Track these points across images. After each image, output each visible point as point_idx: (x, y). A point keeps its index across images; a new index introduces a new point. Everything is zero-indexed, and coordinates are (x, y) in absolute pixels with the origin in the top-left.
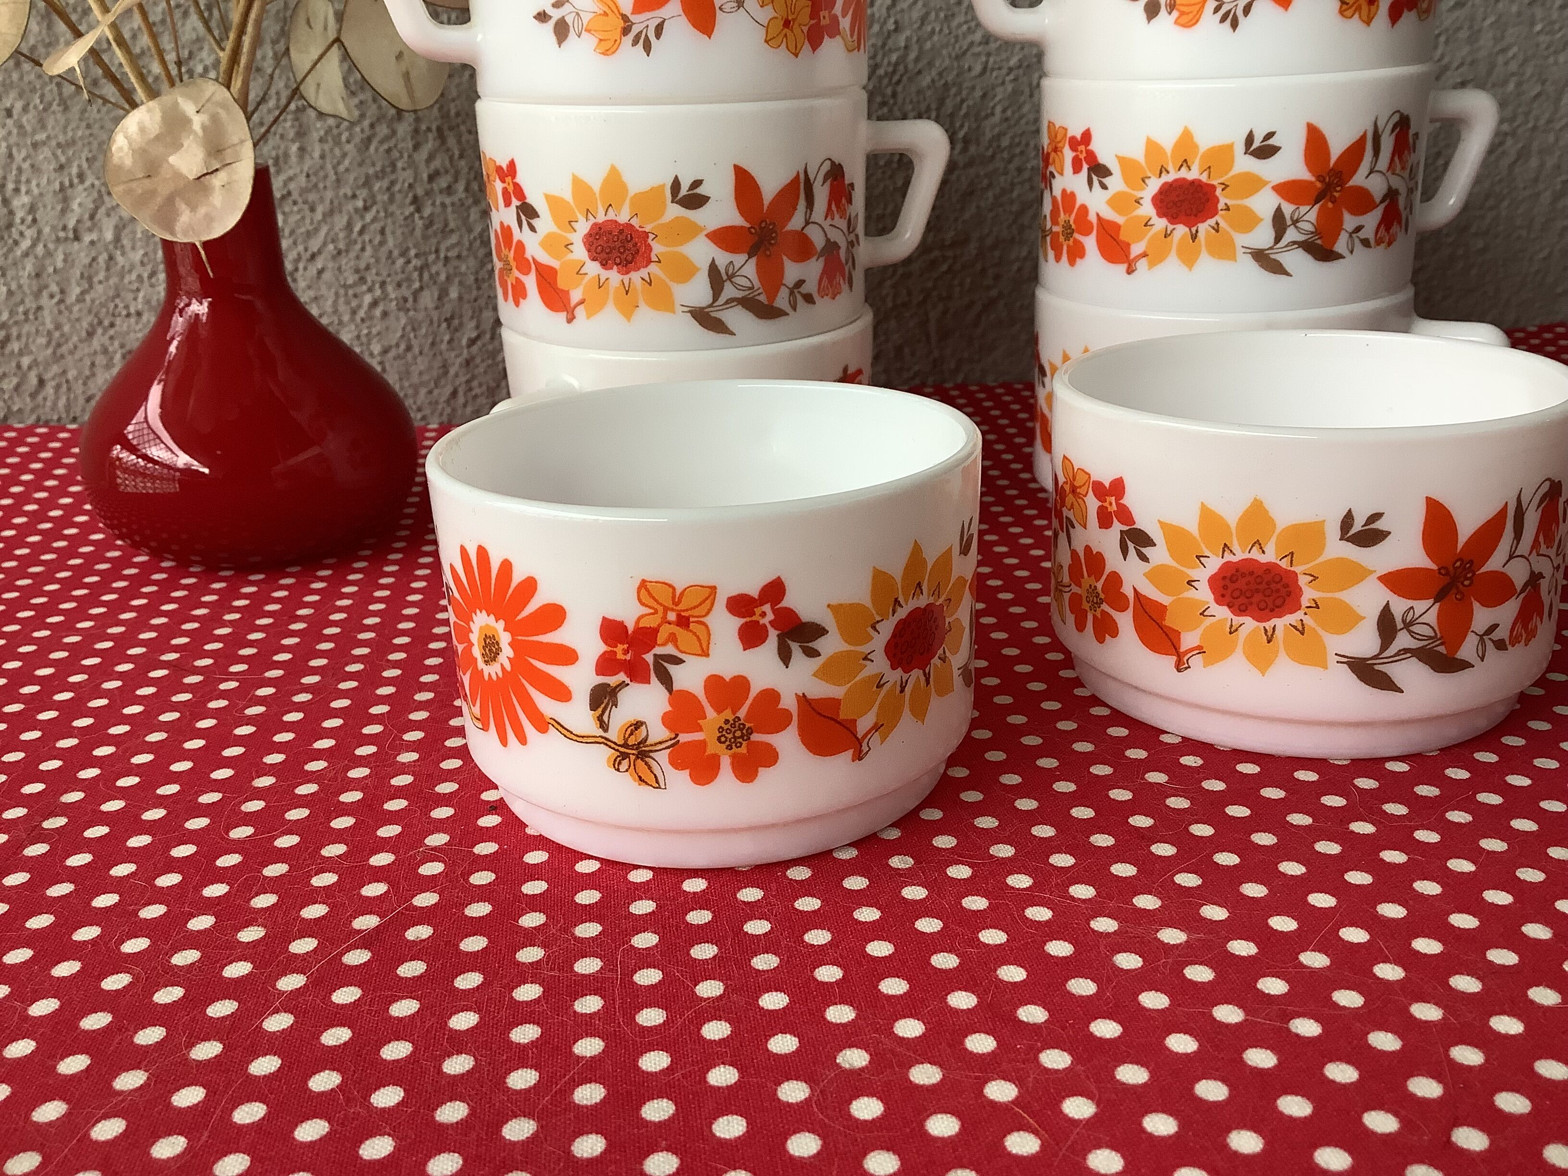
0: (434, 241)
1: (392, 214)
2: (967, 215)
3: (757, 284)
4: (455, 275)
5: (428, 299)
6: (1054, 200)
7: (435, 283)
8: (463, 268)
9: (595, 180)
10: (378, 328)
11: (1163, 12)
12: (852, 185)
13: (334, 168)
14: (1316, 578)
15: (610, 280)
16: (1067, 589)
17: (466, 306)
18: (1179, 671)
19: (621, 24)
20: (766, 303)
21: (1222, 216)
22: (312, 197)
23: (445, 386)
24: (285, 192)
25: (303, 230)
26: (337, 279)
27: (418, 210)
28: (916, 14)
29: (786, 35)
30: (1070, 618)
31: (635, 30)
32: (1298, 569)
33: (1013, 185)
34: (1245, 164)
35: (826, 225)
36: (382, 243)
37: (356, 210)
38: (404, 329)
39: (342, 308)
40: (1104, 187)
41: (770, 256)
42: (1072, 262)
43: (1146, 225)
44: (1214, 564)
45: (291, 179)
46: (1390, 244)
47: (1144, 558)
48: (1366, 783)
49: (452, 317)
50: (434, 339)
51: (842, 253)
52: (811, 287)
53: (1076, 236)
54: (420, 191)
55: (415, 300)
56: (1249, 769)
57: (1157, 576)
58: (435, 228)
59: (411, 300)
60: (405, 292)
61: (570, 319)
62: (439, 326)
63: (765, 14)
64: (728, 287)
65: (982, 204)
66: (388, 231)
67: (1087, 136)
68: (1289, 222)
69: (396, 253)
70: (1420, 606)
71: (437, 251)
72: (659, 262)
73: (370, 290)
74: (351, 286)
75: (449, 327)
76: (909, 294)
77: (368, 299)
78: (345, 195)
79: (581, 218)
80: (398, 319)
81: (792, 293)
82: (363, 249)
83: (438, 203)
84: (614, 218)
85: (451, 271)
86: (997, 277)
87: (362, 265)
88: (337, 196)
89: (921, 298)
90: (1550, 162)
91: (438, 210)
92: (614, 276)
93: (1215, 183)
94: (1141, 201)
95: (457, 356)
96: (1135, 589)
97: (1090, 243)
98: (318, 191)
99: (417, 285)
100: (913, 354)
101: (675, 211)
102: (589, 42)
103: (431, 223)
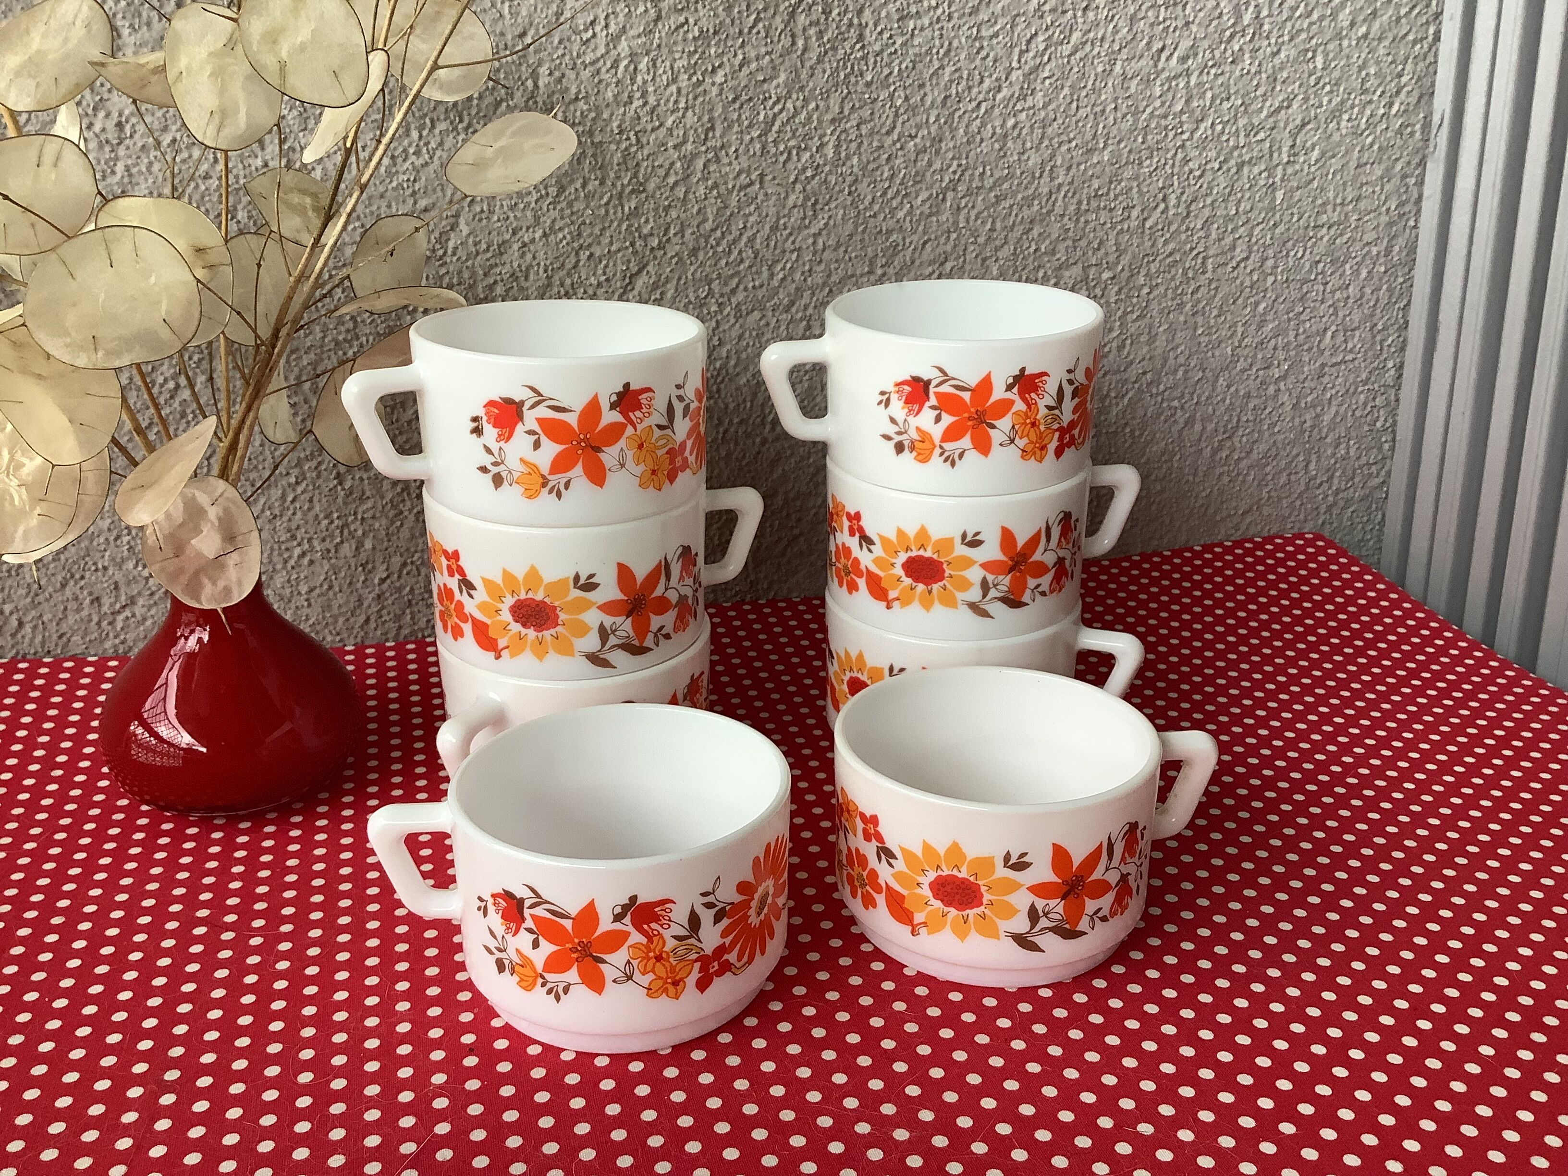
1: (319, 487)
3: (632, 635)
5: (347, 549)
6: (837, 546)
7: (353, 537)
8: (377, 525)
9: (520, 573)
10: (306, 573)
11: (907, 450)
12: (696, 554)
14: (990, 888)
15: (528, 635)
16: (845, 868)
17: (378, 554)
18: (913, 935)
19: (541, 480)
20: (638, 645)
21: (947, 581)
27: (340, 483)
28: (735, 333)
29: (653, 480)
30: (847, 888)
31: (550, 485)
32: (980, 882)
34: (962, 550)
35: (679, 586)
36: (310, 509)
37: (289, 485)
38: (327, 573)
39: (276, 559)
40: (870, 551)
41: (641, 614)
42: (850, 592)
43: (898, 580)
44: (932, 876)
46: (1060, 591)
47: (891, 865)
48: (1025, 1007)
50: (352, 580)
51: (690, 599)
52: (668, 628)
53: (853, 575)
55: (336, 551)
56: (956, 997)
57: (897, 876)
59: (333, 551)
60: (327, 544)
61: (498, 657)
62: (356, 570)
63: (640, 469)
64: (612, 638)
66: (315, 499)
67: (858, 515)
68: (991, 586)
69: (321, 516)
70: (1053, 903)
71: (355, 513)
72: (564, 625)
73: (299, 545)
75: (364, 570)
77: (297, 551)
79: (509, 596)
80: (322, 565)
81: (656, 636)
82: (294, 514)
84: (532, 597)
86: (799, 520)
87: (294, 526)
90: (1210, 427)
91: (357, 482)
92: (531, 633)
93: (942, 560)
94: (895, 565)
95: (370, 592)
96: (886, 882)
97: (862, 583)
99: (338, 540)
101: (576, 593)
102: (518, 490)
103: (351, 493)
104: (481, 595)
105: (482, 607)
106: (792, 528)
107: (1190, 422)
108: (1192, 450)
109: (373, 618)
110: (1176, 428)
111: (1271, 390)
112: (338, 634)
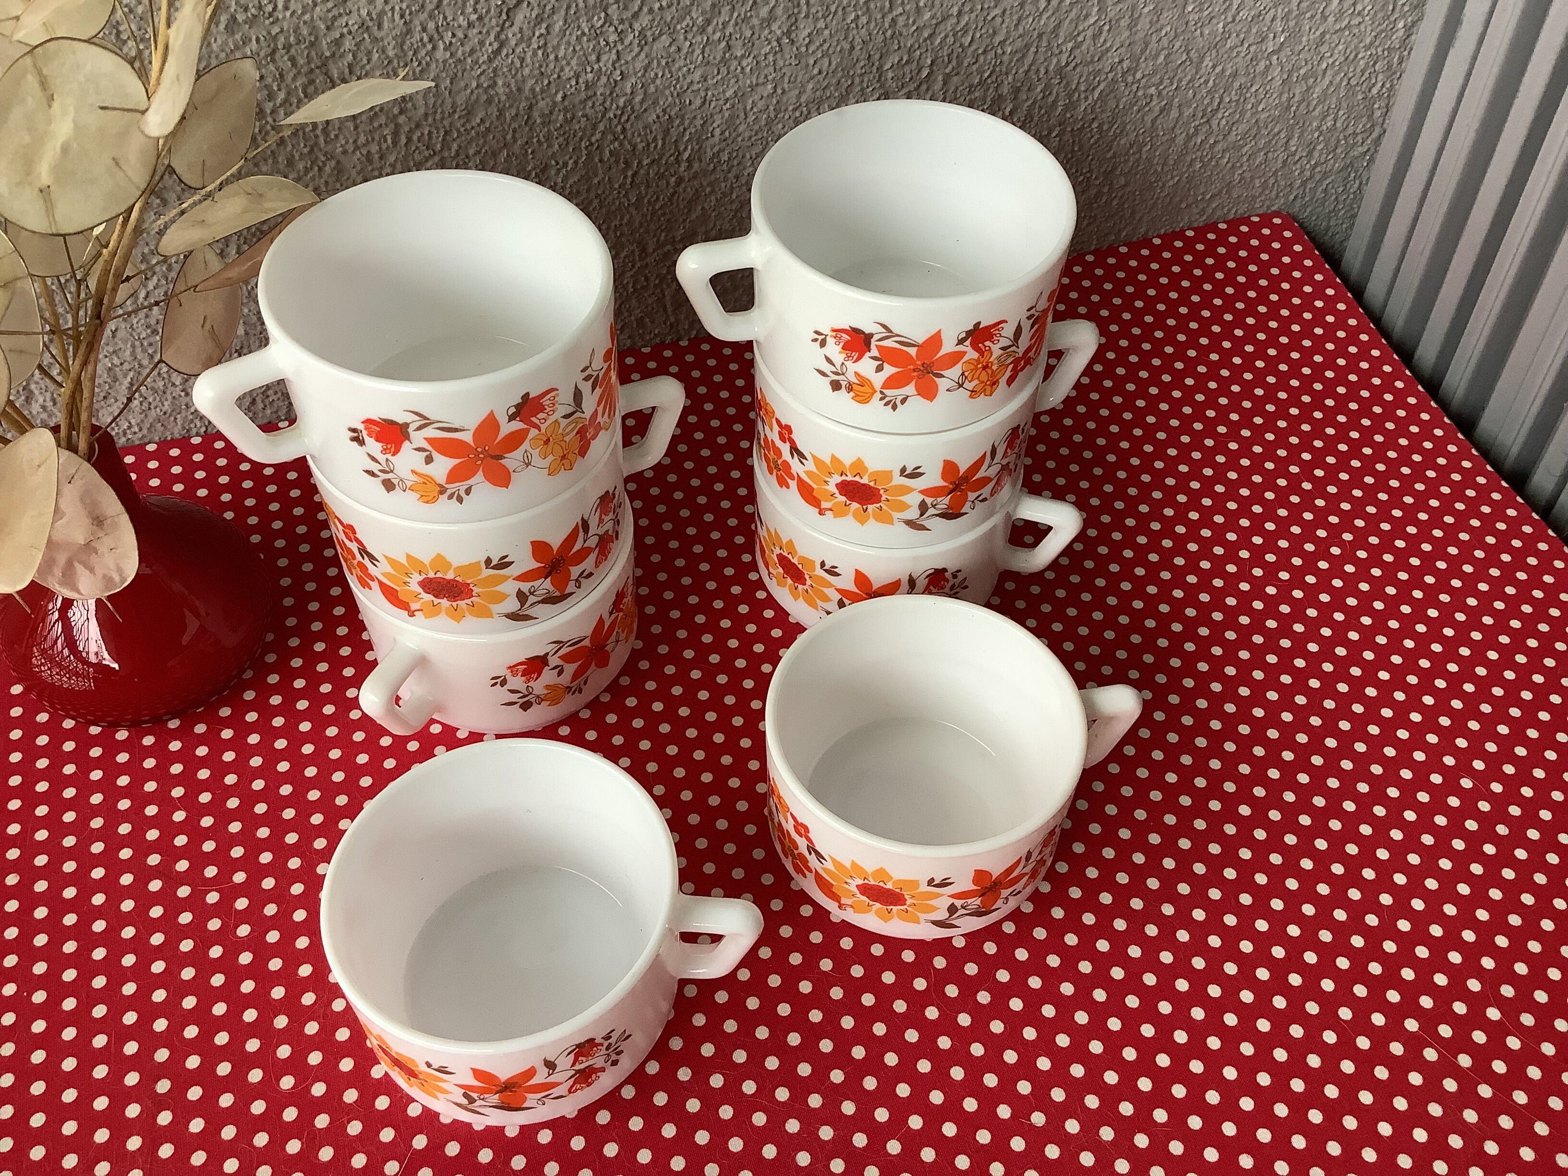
2: (694, 216)
3: (552, 589)
9: (425, 558)
11: (844, 389)
14: (914, 897)
15: (442, 604)
20: (559, 594)
21: (884, 503)
26: (131, 335)
28: (639, 65)
32: (905, 893)
34: (900, 480)
40: (802, 462)
41: (560, 571)
43: (831, 495)
47: (820, 861)
49: (242, 348)
52: (590, 570)
53: (782, 473)
67: (789, 429)
68: (930, 506)
72: (479, 595)
79: (416, 574)
84: (442, 576)
90: (1187, 112)
92: (445, 602)
93: (879, 487)
94: (828, 482)
96: (816, 869)
97: (793, 484)
101: (488, 572)
107: (1166, 109)
108: (1165, 138)
110: (1148, 119)
111: (1262, 65)
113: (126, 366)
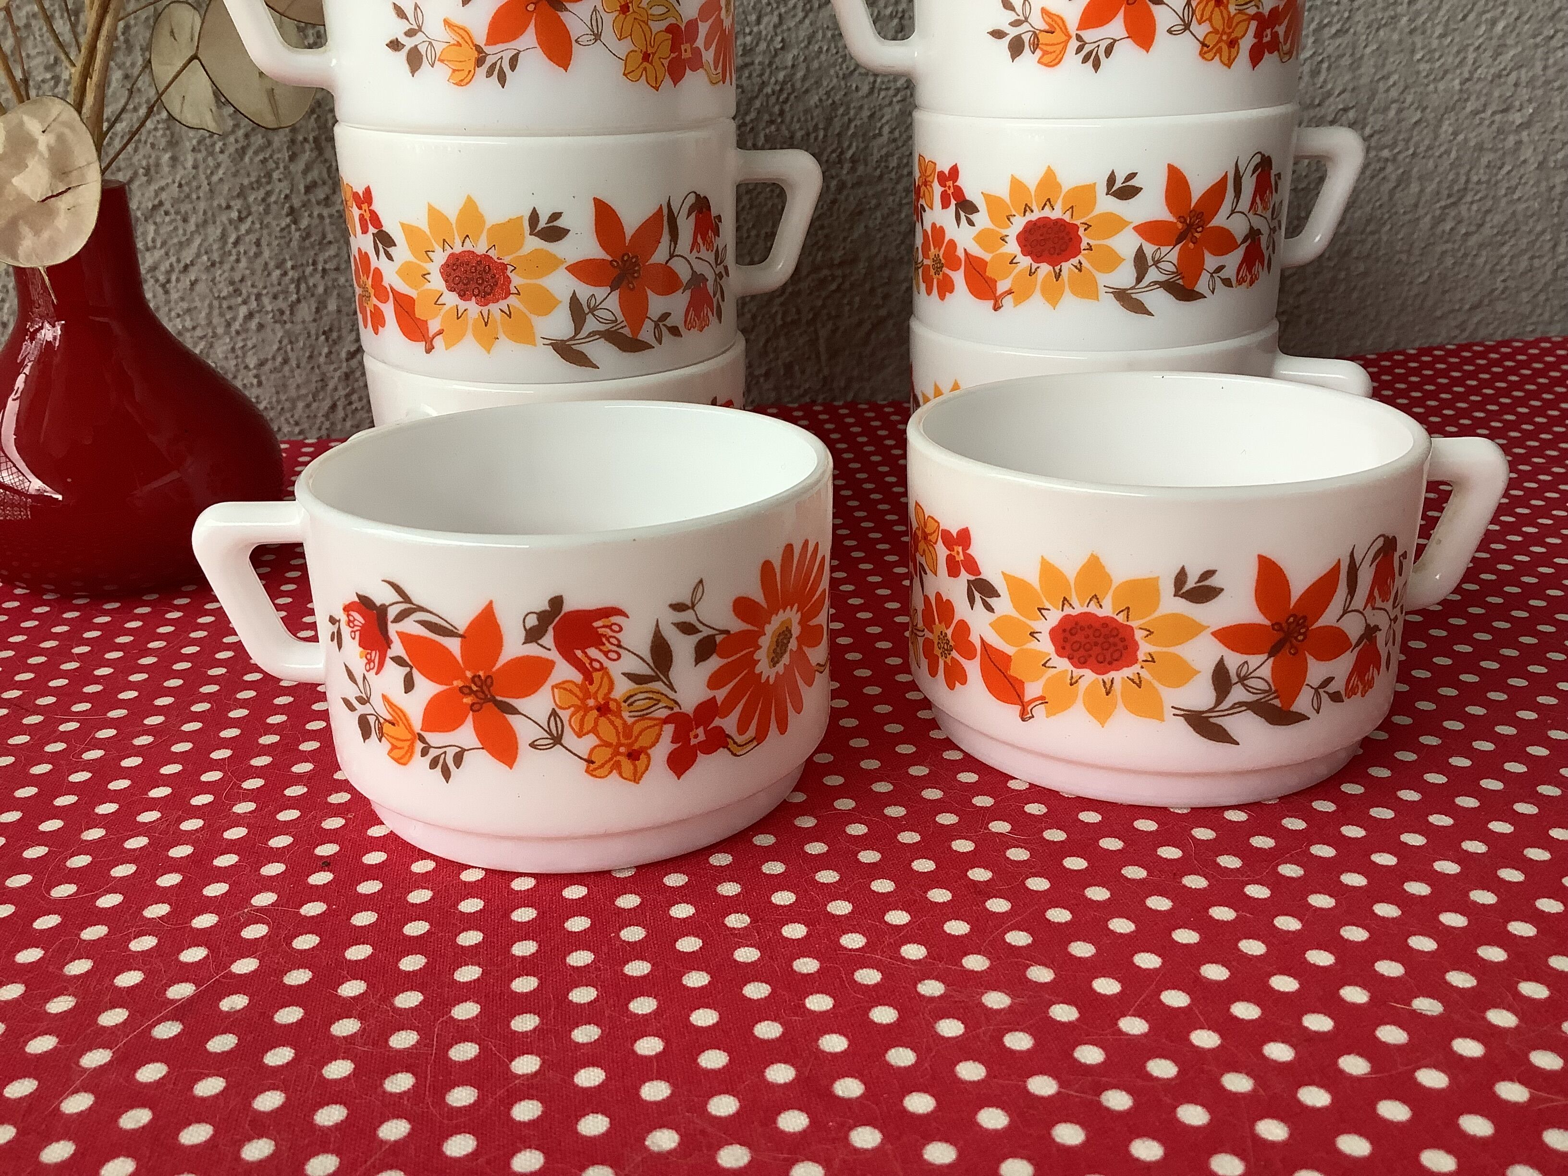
0: (312, 253)
1: (268, 226)
2: (856, 235)
3: (620, 318)
4: (334, 287)
5: (305, 311)
6: (925, 232)
7: (313, 295)
9: (451, 210)
10: (254, 340)
11: (1027, 50)
12: (719, 218)
13: (208, 178)
14: (1151, 633)
15: (468, 312)
16: (921, 634)
18: (1023, 720)
19: (476, 54)
20: (630, 336)
21: (1084, 256)
22: (185, 207)
23: (324, 399)
24: (156, 202)
25: (175, 240)
26: (211, 290)
27: (295, 222)
28: (802, 34)
29: (645, 69)
30: (924, 663)
31: (489, 61)
32: (1134, 624)
33: (900, 205)
34: (1107, 204)
35: (692, 258)
36: (257, 255)
37: (231, 221)
38: (280, 342)
39: (216, 320)
40: (971, 223)
41: (632, 290)
42: (942, 297)
43: (1011, 263)
44: (1054, 617)
45: (162, 189)
46: (1252, 283)
47: (990, 608)
48: (1203, 834)
49: (331, 330)
50: (312, 352)
51: (710, 284)
52: (676, 319)
53: (945, 270)
54: (296, 202)
55: (292, 313)
56: (1090, 817)
57: (1002, 626)
58: (312, 239)
59: (288, 312)
60: (281, 304)
61: (429, 349)
62: (317, 339)
63: (624, 48)
64: (590, 318)
65: (871, 225)
66: (264, 243)
67: (954, 171)
68: (1150, 262)
69: (272, 264)
70: (1255, 660)
71: (314, 263)
72: (519, 294)
73: (245, 302)
74: (224, 298)
75: (327, 339)
76: (798, 312)
77: (243, 311)
78: (220, 206)
79: (439, 250)
80: (274, 332)
81: (657, 326)
82: (238, 261)
83: (315, 214)
84: (472, 249)
85: (330, 284)
86: (886, 297)
87: (237, 277)
88: (211, 206)
89: (811, 316)
90: (1431, 188)
91: (316, 221)
92: (472, 307)
93: (1078, 222)
94: (1007, 239)
95: (335, 370)
96: (982, 639)
97: (958, 277)
98: (191, 202)
99: (294, 297)
100: (803, 372)
101: (533, 243)
102: (442, 72)
103: (309, 235)
104: (402, 252)
105: (405, 272)
106: (878, 307)
107: (1403, 180)
108: (1407, 218)
109: (340, 405)
111: (1511, 140)
112: (297, 424)
113: (199, 332)
